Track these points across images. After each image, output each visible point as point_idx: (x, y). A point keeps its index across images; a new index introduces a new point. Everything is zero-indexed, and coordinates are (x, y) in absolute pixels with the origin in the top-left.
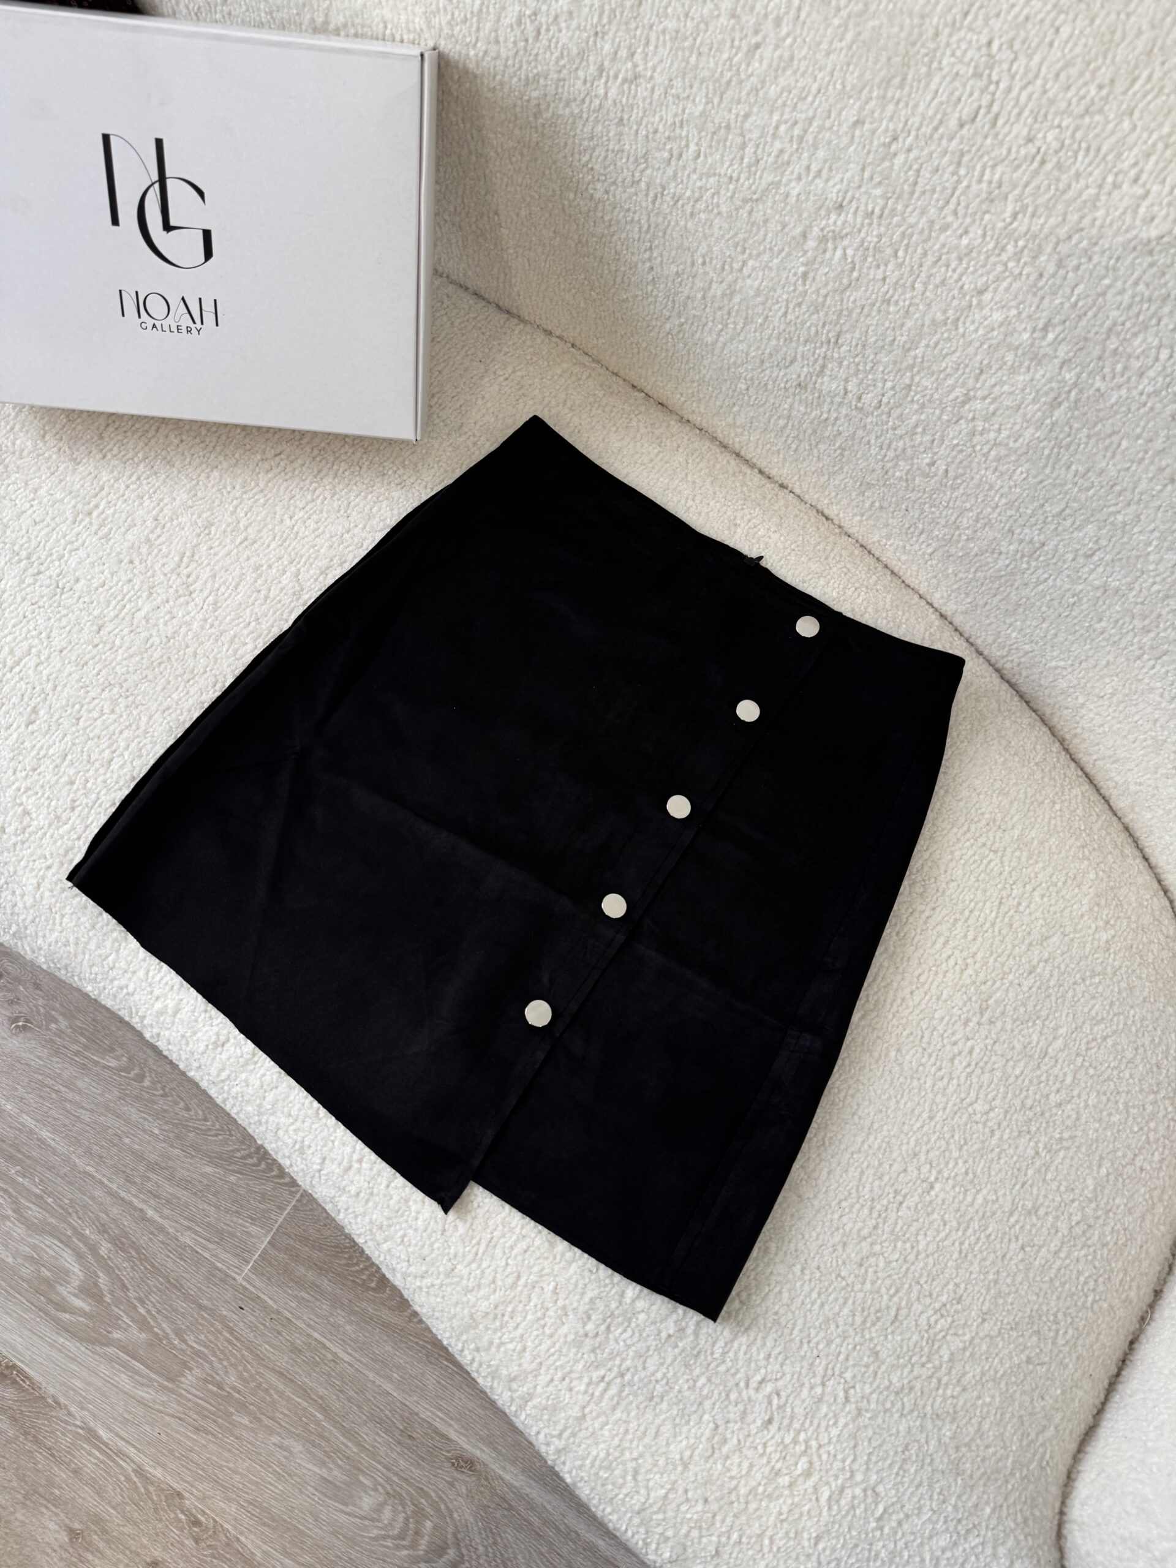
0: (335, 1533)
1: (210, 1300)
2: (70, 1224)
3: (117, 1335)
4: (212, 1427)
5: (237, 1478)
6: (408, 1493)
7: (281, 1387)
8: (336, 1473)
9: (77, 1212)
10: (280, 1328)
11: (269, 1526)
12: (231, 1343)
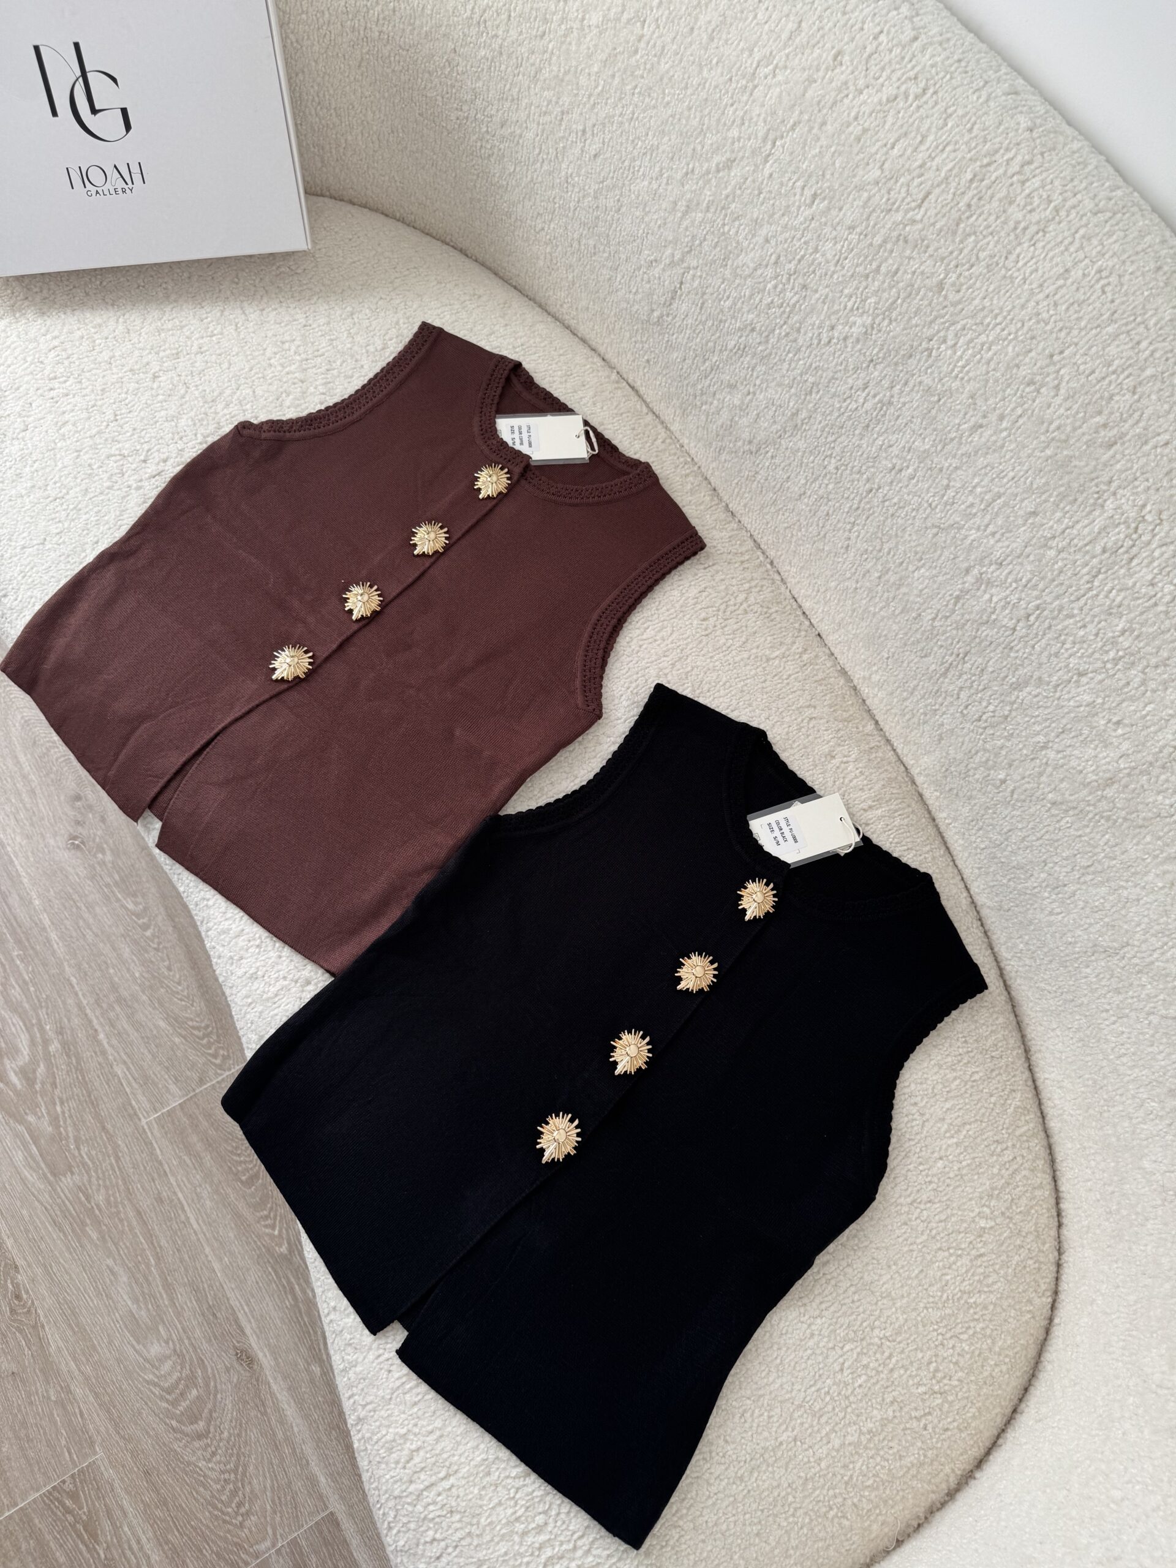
0: (119, 1361)
1: (113, 1126)
2: (37, 1015)
3: (31, 1118)
4: (67, 1229)
5: (67, 1277)
6: (191, 1359)
7: (135, 1223)
8: (143, 1313)
9: (47, 1008)
10: (156, 1176)
11: (73, 1329)
12: (113, 1170)
